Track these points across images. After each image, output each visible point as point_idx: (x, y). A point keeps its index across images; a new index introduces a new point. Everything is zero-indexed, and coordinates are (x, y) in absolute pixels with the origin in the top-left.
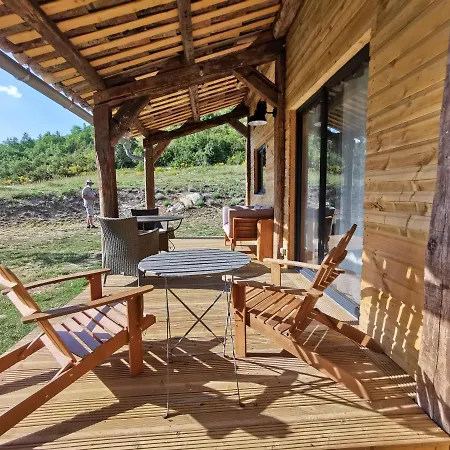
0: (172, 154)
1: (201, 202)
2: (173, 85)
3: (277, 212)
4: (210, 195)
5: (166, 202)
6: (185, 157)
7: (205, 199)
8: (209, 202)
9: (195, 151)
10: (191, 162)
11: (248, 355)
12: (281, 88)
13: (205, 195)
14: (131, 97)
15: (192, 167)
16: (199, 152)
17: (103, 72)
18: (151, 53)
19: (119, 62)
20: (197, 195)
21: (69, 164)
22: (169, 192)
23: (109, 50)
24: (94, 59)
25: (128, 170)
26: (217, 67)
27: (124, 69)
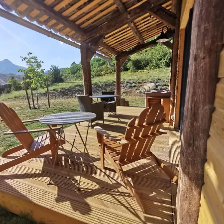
0: (148, 62)
1: (155, 87)
2: (115, 26)
3: (172, 94)
4: (160, 84)
5: (136, 88)
6: (154, 63)
7: (157, 86)
8: (159, 88)
9: (160, 60)
10: (157, 66)
11: (105, 168)
12: (178, 15)
13: (157, 84)
14: (96, 36)
15: (157, 69)
16: (162, 61)
17: (83, 26)
18: (102, 11)
19: (88, 20)
20: (153, 84)
21: (101, 71)
22: (139, 83)
23: (81, 15)
24: (76, 21)
25: (126, 72)
26: (138, 11)
27: (92, 23)
